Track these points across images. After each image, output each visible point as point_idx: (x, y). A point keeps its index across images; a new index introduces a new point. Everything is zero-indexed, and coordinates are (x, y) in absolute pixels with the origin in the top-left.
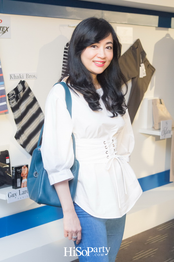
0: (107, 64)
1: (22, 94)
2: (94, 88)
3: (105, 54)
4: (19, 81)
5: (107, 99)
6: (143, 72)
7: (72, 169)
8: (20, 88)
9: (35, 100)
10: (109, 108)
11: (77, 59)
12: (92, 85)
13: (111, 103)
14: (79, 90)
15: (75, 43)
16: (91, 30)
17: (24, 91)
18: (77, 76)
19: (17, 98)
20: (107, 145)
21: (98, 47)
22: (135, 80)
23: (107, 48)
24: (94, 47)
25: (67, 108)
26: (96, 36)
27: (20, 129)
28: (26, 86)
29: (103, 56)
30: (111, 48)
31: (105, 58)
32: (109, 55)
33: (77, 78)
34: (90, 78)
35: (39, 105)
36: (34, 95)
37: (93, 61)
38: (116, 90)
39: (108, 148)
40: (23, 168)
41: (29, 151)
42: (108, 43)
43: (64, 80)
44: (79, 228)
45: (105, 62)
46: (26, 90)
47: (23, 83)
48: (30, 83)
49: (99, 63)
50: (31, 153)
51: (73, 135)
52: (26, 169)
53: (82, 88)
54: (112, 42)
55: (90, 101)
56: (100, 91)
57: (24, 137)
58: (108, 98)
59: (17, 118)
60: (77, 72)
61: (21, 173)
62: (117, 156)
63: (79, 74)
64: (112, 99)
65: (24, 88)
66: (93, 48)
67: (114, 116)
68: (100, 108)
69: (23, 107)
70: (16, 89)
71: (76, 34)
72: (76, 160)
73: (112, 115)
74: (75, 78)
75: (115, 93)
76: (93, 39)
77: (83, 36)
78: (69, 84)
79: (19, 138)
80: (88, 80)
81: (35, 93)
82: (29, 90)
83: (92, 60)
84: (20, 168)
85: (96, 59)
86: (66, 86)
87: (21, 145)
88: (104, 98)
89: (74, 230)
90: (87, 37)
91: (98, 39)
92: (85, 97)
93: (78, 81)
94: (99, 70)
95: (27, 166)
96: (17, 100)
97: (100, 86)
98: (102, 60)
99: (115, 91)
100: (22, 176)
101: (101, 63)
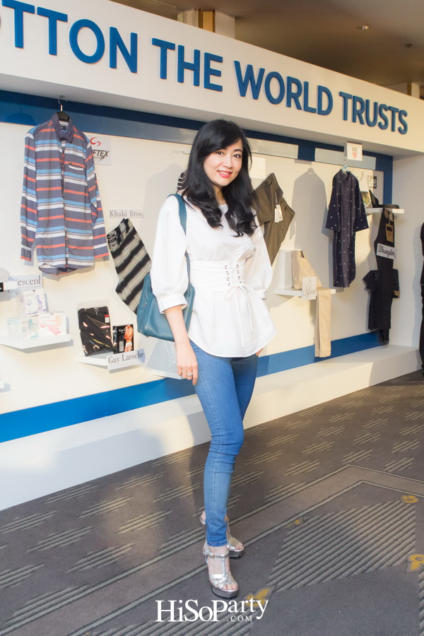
0: (234, 176)
1: (125, 236)
2: (217, 203)
3: (232, 163)
4: (121, 220)
5: (231, 217)
6: (278, 215)
7: (186, 295)
8: (123, 228)
9: (141, 245)
10: (232, 226)
11: (199, 166)
12: (214, 199)
13: (236, 220)
14: (197, 205)
15: (198, 148)
16: (217, 134)
17: (127, 232)
18: (197, 187)
19: (119, 240)
20: (229, 270)
21: (224, 154)
22: (269, 225)
23: (235, 156)
24: (220, 153)
25: (181, 224)
26: (224, 141)
27: (122, 280)
28: (130, 225)
29: (229, 165)
30: (240, 156)
31: (231, 168)
32: (237, 164)
33: (197, 189)
34: (213, 191)
35: (146, 251)
36: (139, 238)
37: (218, 171)
38: (245, 207)
39: (230, 274)
40: (126, 328)
41: (134, 310)
42: (236, 150)
43: (180, 193)
44: (195, 364)
45: (231, 173)
46: (130, 231)
47: (126, 222)
48: (135, 223)
49: (225, 173)
50: (136, 312)
51: (186, 254)
52: (131, 329)
53: (201, 203)
54: (242, 149)
55: (209, 217)
56: (224, 207)
57: (127, 291)
58: (233, 215)
59: (118, 265)
60: (197, 182)
61: (124, 334)
62: (241, 285)
63: (199, 184)
64: (238, 217)
65: (128, 228)
66: (218, 155)
67: (239, 236)
68: (221, 225)
69: (126, 252)
70: (118, 229)
71: (199, 137)
72: (190, 285)
73: (237, 234)
74: (194, 188)
75: (242, 210)
76: (219, 144)
77: (208, 140)
78: (185, 197)
79: (121, 292)
80: (210, 193)
81: (142, 234)
82: (134, 232)
83: (217, 169)
84: (123, 327)
85: (221, 168)
86: (180, 199)
87: (124, 301)
88: (228, 216)
89: (189, 365)
90: (213, 141)
91: (225, 145)
92: (203, 211)
93: (198, 192)
94: (223, 181)
95: (132, 326)
96: (119, 243)
97: (224, 201)
98: (229, 170)
99: (243, 208)
100: (125, 338)
101: (227, 174)
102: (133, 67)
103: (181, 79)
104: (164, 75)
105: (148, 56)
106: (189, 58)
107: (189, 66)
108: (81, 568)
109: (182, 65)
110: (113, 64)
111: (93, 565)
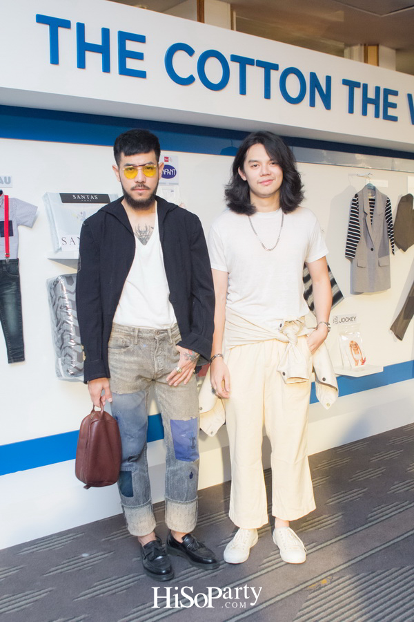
102: (328, 105)
103: (365, 113)
104: (351, 110)
105: (339, 94)
106: (371, 95)
107: (371, 101)
108: (306, 530)
109: (366, 101)
110: (312, 104)
111: (314, 528)
